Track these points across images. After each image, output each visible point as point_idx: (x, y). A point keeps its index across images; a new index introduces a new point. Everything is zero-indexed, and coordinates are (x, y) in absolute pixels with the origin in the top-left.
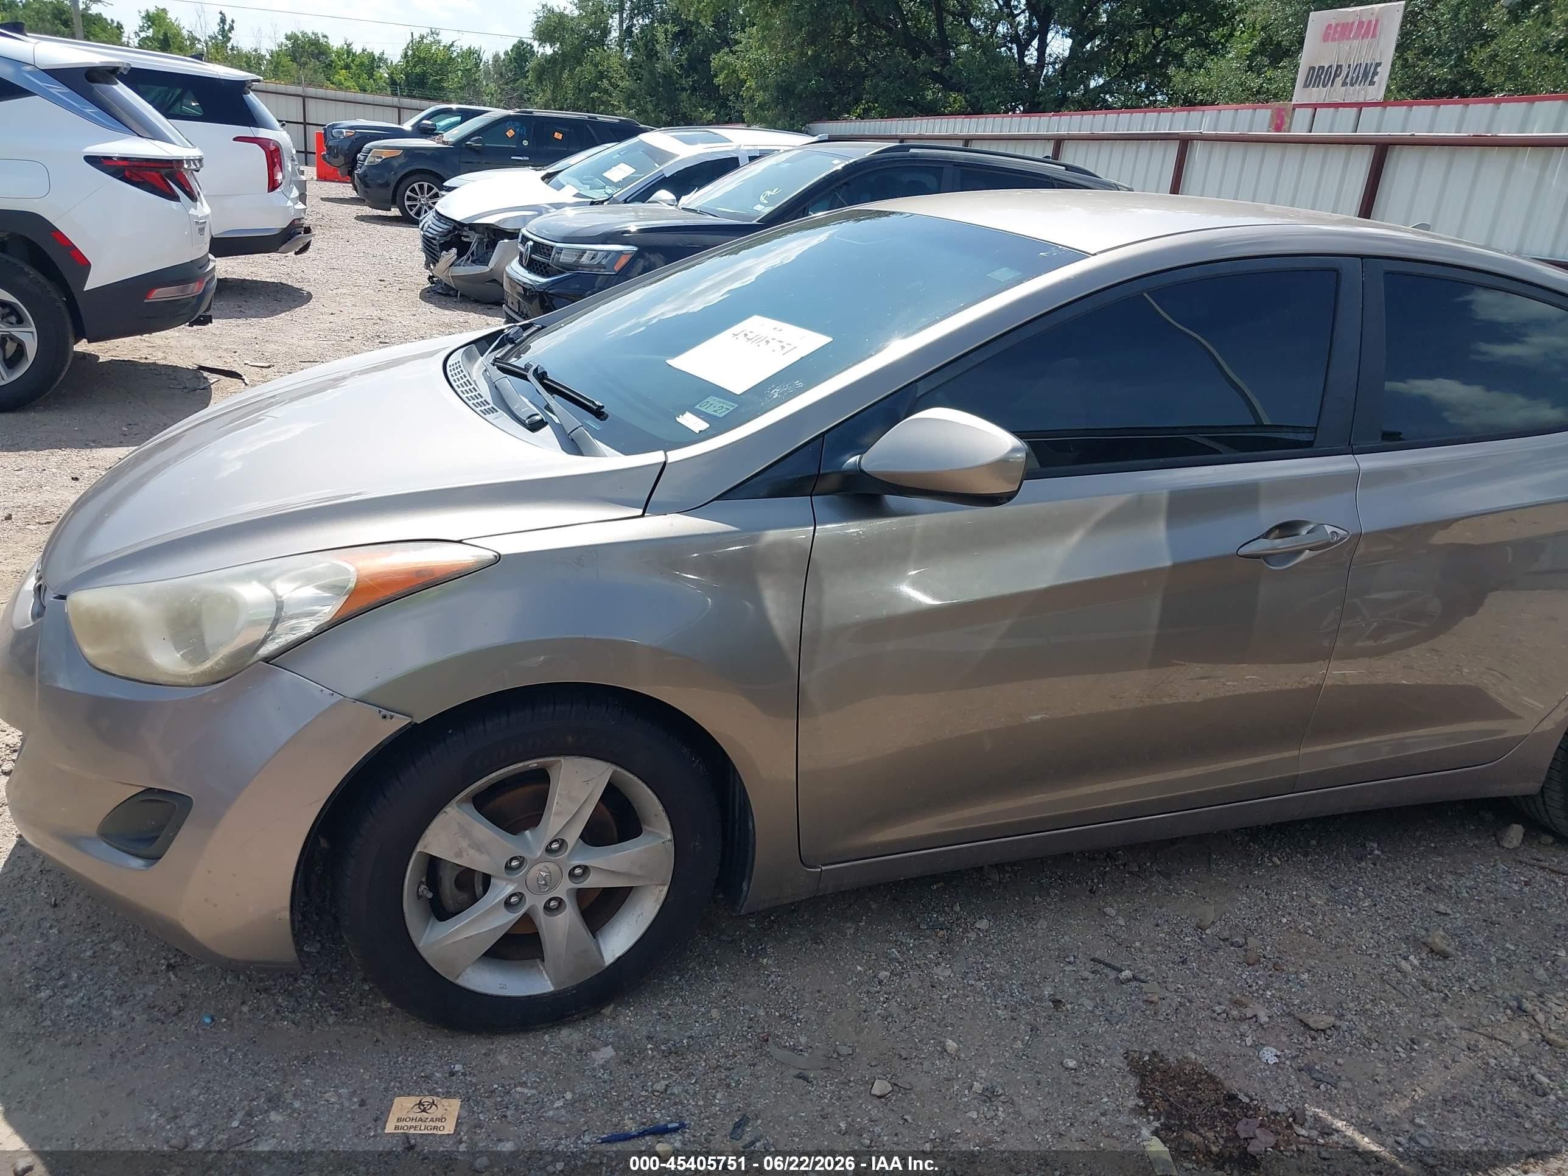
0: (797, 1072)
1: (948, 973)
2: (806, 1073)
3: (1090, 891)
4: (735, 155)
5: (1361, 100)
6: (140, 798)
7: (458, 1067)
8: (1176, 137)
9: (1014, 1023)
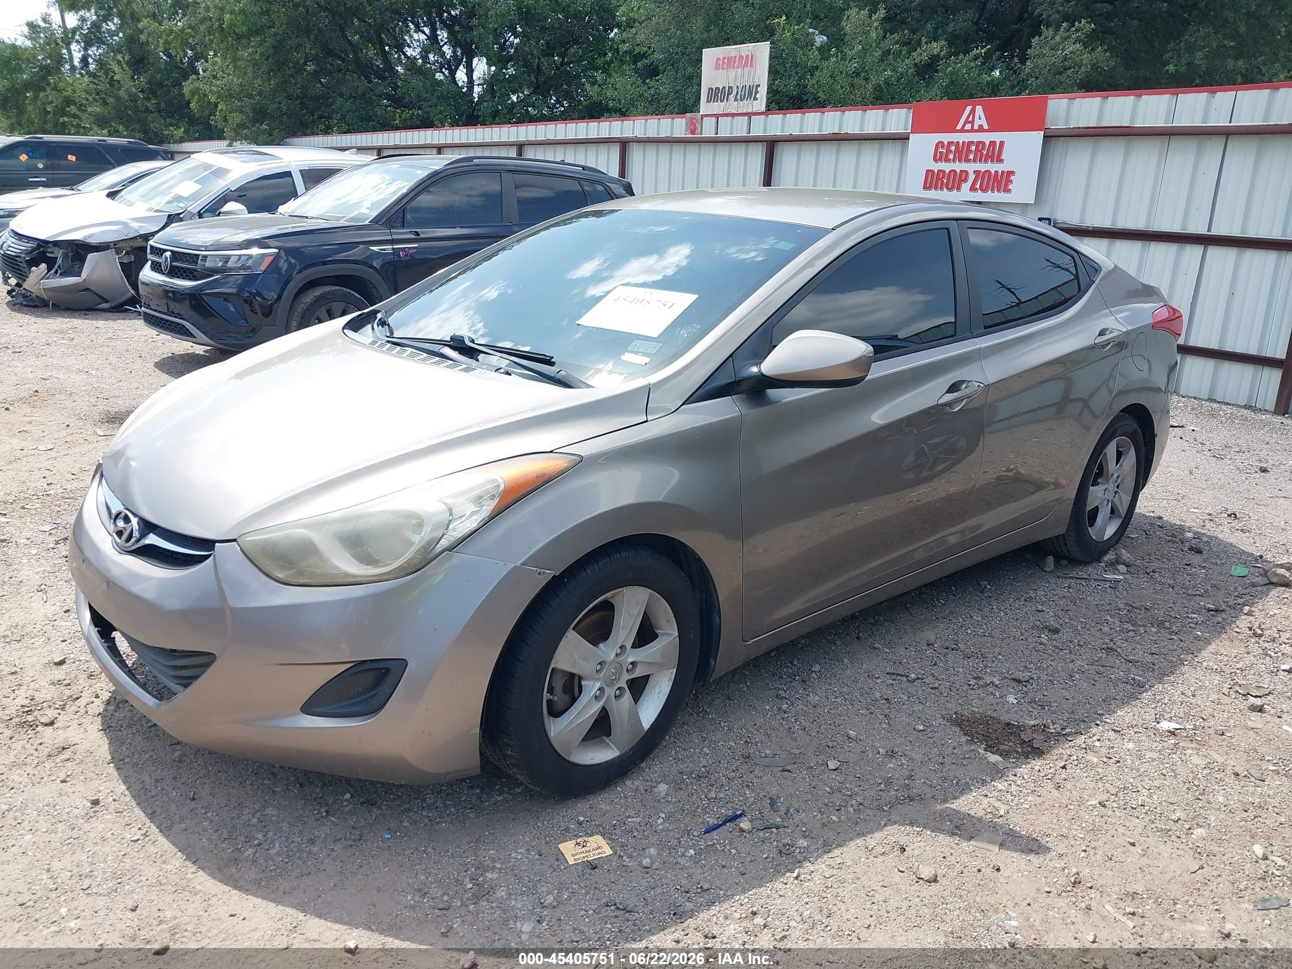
0: (781, 768)
1: (817, 698)
2: (786, 768)
3: (857, 638)
4: (288, 170)
5: (750, 111)
6: (352, 671)
7: (581, 819)
8: (617, 140)
9: (873, 716)
